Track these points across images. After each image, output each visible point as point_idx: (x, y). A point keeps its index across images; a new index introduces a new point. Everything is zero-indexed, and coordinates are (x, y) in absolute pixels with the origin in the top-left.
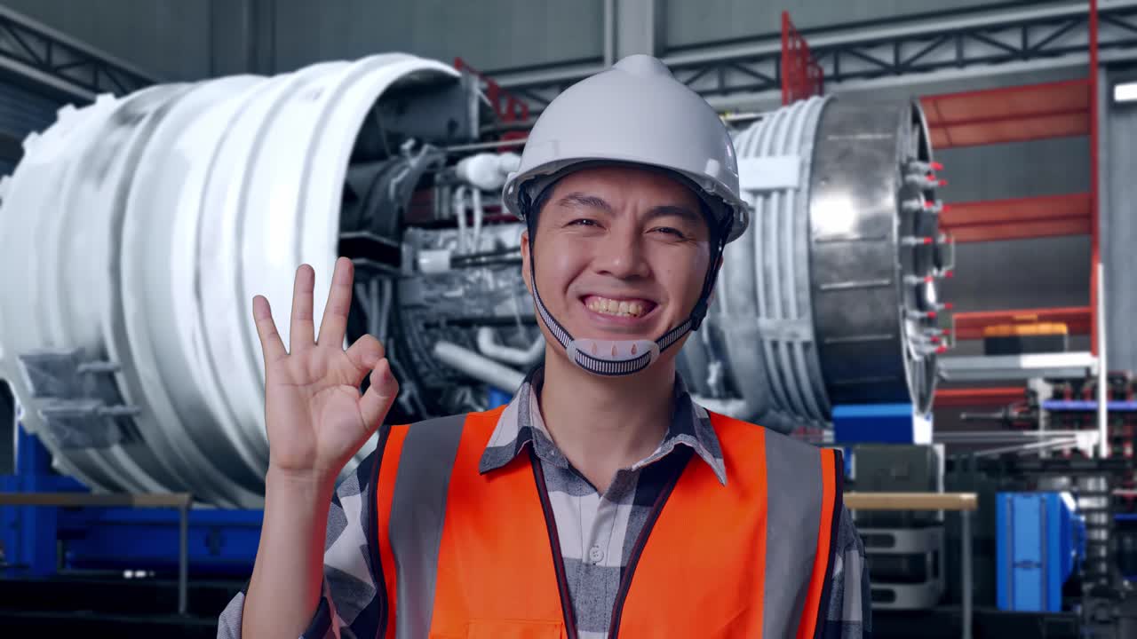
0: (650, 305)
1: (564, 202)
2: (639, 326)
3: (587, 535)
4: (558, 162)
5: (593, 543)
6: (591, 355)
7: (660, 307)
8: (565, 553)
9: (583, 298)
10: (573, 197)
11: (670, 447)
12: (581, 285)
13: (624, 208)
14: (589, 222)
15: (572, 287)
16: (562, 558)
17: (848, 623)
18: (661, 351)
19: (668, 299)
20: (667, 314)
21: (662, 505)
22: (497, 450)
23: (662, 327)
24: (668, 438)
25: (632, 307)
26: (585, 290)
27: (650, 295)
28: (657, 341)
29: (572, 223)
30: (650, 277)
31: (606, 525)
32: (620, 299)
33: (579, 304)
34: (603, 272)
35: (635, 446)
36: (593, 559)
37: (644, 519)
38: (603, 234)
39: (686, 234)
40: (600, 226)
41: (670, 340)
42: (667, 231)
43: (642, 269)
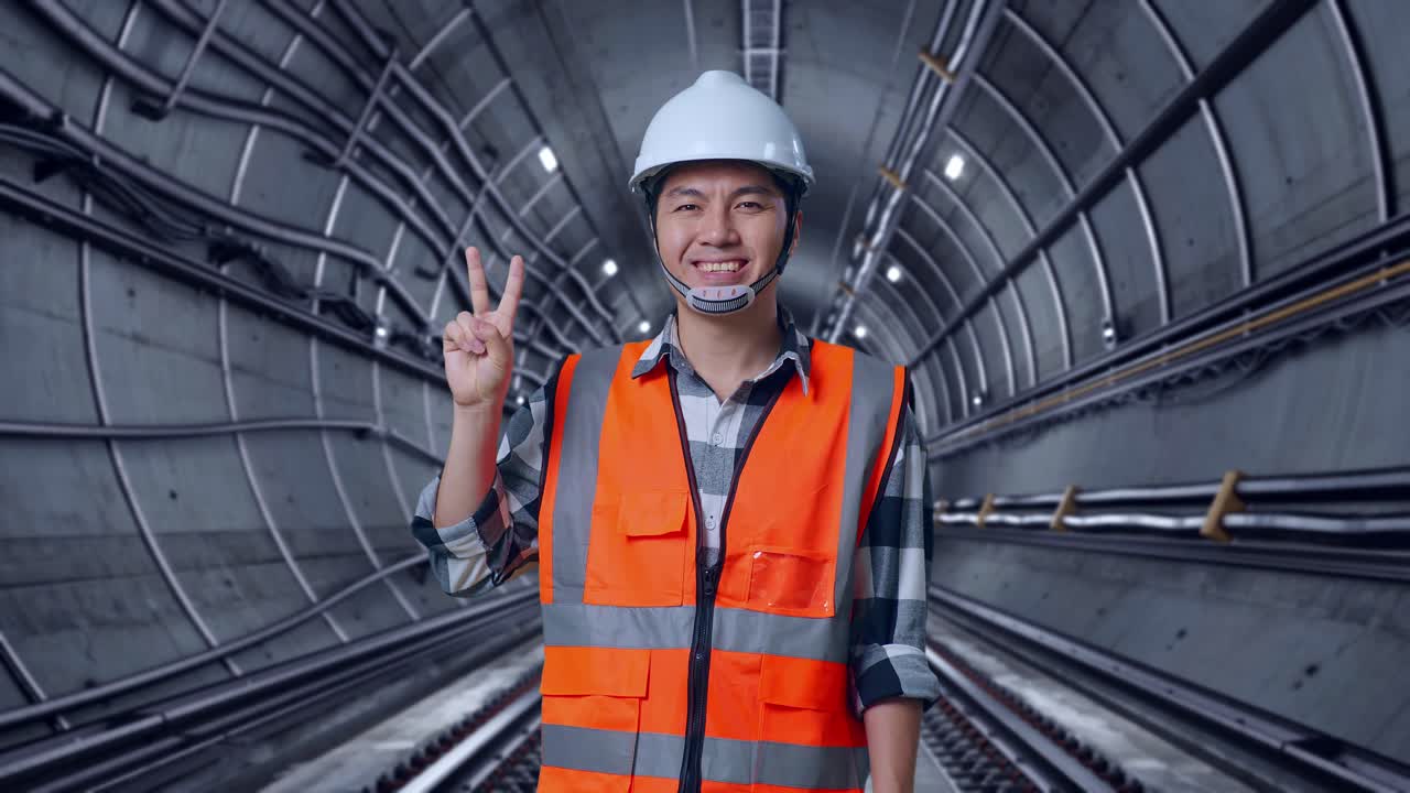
0: (744, 262)
1: (671, 194)
2: (736, 278)
3: (711, 425)
4: (657, 167)
5: (715, 430)
6: (703, 298)
7: (750, 263)
8: (690, 438)
9: (696, 263)
10: (676, 190)
11: (781, 362)
12: (691, 254)
13: (713, 194)
14: (692, 207)
15: (685, 256)
16: (688, 441)
17: (909, 500)
18: (756, 294)
19: (755, 257)
20: (756, 269)
21: (771, 407)
22: (646, 362)
23: (754, 277)
24: (779, 356)
25: (731, 266)
26: (695, 258)
27: (743, 256)
28: (751, 286)
29: (680, 209)
30: (739, 242)
31: (727, 419)
32: (720, 262)
33: (692, 268)
34: (705, 244)
35: (748, 363)
36: (715, 442)
37: (757, 416)
38: (702, 215)
39: (763, 204)
40: (699, 208)
41: (761, 285)
42: (749, 205)
43: (732, 237)
